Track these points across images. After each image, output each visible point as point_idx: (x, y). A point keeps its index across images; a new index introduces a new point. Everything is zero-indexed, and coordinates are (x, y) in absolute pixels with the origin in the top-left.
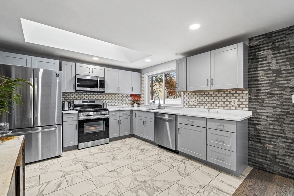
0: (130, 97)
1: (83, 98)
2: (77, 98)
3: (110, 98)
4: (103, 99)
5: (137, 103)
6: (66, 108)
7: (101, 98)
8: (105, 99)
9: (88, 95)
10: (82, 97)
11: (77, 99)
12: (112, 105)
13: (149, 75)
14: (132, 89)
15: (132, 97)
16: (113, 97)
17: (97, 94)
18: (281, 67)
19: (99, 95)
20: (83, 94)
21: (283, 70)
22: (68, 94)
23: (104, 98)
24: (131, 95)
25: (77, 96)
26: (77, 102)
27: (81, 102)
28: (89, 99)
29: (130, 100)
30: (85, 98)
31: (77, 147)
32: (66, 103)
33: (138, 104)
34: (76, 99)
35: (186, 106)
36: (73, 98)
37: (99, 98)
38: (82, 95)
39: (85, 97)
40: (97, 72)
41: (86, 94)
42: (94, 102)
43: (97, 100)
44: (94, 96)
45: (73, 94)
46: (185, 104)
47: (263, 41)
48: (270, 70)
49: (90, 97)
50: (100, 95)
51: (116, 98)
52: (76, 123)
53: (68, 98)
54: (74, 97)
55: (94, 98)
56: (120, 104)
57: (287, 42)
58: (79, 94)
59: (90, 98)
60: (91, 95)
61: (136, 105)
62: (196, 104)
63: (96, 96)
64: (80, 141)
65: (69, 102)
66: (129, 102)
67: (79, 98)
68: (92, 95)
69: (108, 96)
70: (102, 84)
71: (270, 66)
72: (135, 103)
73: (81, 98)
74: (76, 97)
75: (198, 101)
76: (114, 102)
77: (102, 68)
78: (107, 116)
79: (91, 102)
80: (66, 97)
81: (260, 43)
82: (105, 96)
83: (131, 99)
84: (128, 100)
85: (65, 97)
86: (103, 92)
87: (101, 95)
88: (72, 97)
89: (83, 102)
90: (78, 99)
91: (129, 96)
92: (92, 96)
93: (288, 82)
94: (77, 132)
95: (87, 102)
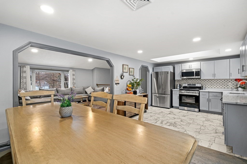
0: (235, 82)
1: (189, 82)
3: (210, 82)
6: (178, 88)
7: (202, 82)
8: (206, 83)
9: (193, 81)
12: (212, 88)
14: (230, 74)
20: (189, 80)
24: (236, 80)
25: (185, 81)
26: (184, 85)
27: (186, 85)
28: (193, 83)
30: (190, 83)
32: (178, 85)
33: (244, 88)
36: (183, 83)
37: (200, 83)
39: (191, 82)
41: (191, 80)
42: (195, 85)
44: (196, 82)
49: (194, 82)
52: (178, 95)
58: (187, 80)
60: (194, 81)
64: (180, 105)
65: (180, 85)
66: (233, 86)
67: (187, 82)
68: (195, 80)
72: (240, 87)
73: (188, 83)
78: (197, 94)
79: (193, 85)
80: (180, 82)
82: (206, 81)
84: (232, 84)
89: (188, 85)
91: (234, 80)
92: (195, 81)
94: (178, 100)
95: (190, 85)
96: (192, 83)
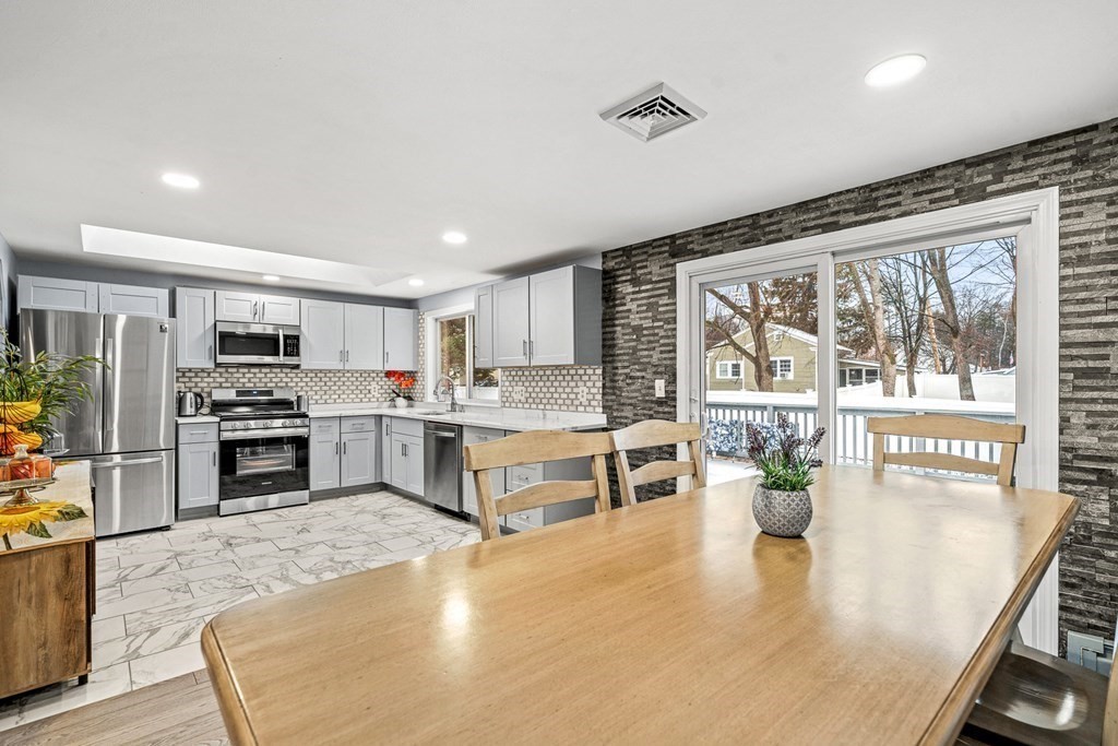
0: (384, 379)
1: (238, 382)
2: (221, 383)
3: (321, 381)
4: (300, 384)
5: (405, 397)
6: (189, 410)
7: (292, 381)
8: (307, 385)
9: (255, 374)
10: (235, 380)
11: (221, 387)
12: (326, 403)
13: (436, 316)
14: (385, 355)
15: (393, 379)
16: (330, 380)
17: (282, 372)
18: (643, 322)
19: (286, 374)
20: (238, 372)
21: (646, 329)
22: (196, 373)
23: (301, 381)
24: (389, 374)
25: (221, 377)
26: (218, 395)
27: (231, 395)
28: (258, 385)
29: (386, 387)
30: (244, 384)
31: (215, 511)
32: (190, 396)
33: (409, 398)
34: (218, 385)
35: (507, 404)
36: (208, 383)
37: (287, 383)
38: (236, 375)
39: (246, 380)
40: (276, 313)
41: (249, 372)
42: (270, 393)
43: (282, 387)
44: (271, 378)
45: (209, 373)
46: (504, 399)
47: (620, 263)
48: (629, 324)
49: (260, 379)
50: (289, 375)
51: (339, 380)
52: (215, 448)
53: (196, 383)
54: (212, 380)
55: (271, 382)
56: (353, 399)
57: (649, 270)
58: (227, 371)
59: (260, 382)
60: (263, 375)
61: (401, 401)
62: (523, 399)
63: (276, 377)
64: (224, 495)
65: (197, 395)
66: (381, 394)
67: (226, 382)
68: (266, 374)
69: (316, 376)
70: (293, 344)
71: (628, 317)
72: (399, 396)
73: (232, 383)
74: (219, 380)
75: (526, 392)
76: (335, 393)
77: (293, 301)
78: (301, 431)
79: (261, 393)
80: (190, 381)
81: (616, 267)
82: (307, 376)
83: (391, 383)
84: (379, 387)
85: (187, 380)
86: (297, 367)
87: (294, 375)
88: (206, 380)
89: (239, 393)
90: (224, 385)
91: (382, 375)
92: (266, 377)
93: (651, 353)
94: (215, 471)
95: (249, 393)
96: (252, 385)
